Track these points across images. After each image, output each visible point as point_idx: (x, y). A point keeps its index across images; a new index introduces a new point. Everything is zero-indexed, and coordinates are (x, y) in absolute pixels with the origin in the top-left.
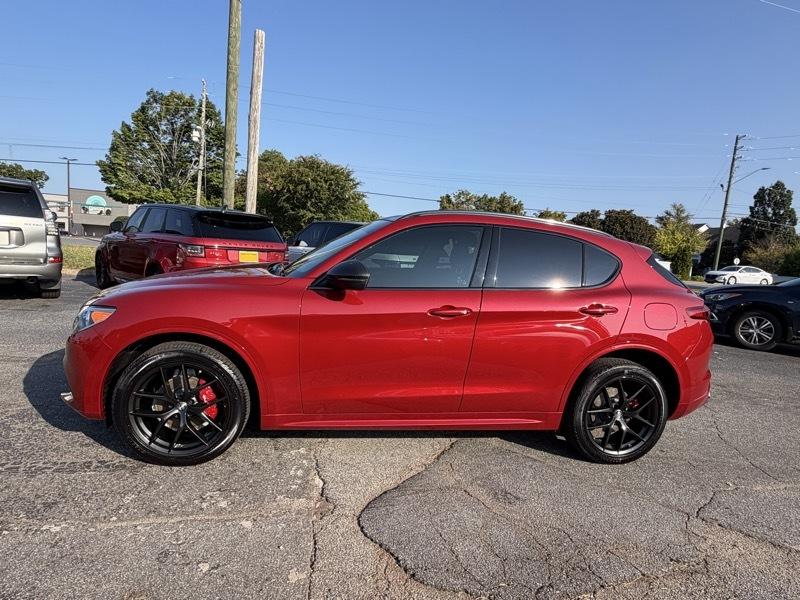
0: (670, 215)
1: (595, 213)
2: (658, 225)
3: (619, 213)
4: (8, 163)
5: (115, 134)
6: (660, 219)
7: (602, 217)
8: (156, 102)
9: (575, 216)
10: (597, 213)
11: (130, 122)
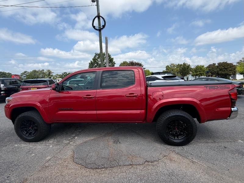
0: (242, 61)
1: (214, 64)
2: (237, 65)
3: (222, 63)
4: (70, 72)
5: (89, 63)
6: (238, 63)
7: (217, 65)
8: (97, 55)
9: (208, 65)
10: (215, 64)
11: (92, 60)
